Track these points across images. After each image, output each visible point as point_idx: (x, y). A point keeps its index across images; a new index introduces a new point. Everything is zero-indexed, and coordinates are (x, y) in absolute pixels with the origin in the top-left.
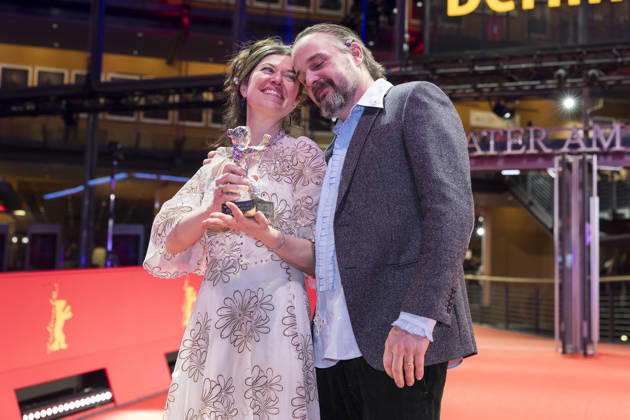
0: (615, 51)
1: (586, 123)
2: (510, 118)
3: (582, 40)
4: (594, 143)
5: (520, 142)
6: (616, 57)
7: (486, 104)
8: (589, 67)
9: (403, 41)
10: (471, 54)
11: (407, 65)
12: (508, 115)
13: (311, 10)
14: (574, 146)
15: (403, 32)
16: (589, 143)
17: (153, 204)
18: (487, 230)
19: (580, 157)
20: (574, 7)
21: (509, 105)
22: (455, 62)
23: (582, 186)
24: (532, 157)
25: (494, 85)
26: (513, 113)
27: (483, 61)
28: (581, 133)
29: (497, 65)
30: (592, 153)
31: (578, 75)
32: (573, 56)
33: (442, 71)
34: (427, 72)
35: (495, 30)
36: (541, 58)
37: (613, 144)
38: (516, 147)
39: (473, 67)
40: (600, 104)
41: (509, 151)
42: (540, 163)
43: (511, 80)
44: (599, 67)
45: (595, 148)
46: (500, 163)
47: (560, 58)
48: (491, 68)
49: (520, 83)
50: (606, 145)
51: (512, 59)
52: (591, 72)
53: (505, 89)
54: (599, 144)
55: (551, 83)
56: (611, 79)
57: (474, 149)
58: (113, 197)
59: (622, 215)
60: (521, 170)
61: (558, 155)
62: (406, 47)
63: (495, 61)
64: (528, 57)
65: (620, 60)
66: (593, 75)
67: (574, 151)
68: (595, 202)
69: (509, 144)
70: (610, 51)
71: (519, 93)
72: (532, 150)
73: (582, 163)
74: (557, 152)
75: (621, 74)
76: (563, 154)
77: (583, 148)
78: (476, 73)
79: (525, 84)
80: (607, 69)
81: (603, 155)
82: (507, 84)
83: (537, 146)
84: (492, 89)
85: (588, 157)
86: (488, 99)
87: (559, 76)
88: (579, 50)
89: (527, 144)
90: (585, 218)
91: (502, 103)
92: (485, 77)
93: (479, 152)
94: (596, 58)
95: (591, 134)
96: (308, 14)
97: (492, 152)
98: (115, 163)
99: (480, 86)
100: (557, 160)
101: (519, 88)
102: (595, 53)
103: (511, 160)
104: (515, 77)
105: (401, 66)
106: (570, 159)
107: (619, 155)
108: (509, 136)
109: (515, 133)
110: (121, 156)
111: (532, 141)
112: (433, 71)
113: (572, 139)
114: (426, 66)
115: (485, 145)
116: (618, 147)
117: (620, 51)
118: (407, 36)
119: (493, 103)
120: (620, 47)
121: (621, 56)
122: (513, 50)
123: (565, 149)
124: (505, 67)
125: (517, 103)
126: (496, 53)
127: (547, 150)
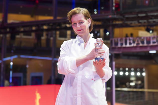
5: (155, 41)
7: (143, 28)
9: (113, 6)
10: (137, 10)
11: (114, 15)
12: (151, 32)
15: (112, 3)
17: (26, 65)
18: (146, 74)
21: (152, 28)
22: (131, 13)
25: (145, 21)
26: (153, 31)
27: (142, 12)
29: (146, 14)
33: (127, 16)
34: (121, 17)
35: (147, 2)
38: (154, 43)
39: (138, 15)
41: (151, 44)
43: (152, 19)
46: (148, 49)
48: (144, 15)
49: (155, 20)
51: (152, 11)
53: (150, 22)
57: (139, 44)
58: (12, 64)
60: (157, 51)
62: (114, 8)
63: (145, 12)
64: (157, 11)
69: (152, 41)
71: (154, 24)
78: (139, 17)
79: (157, 20)
82: (150, 20)
84: (145, 22)
86: (144, 26)
91: (149, 27)
92: (142, 18)
93: (141, 45)
97: (145, 44)
98: (12, 51)
99: (140, 21)
101: (154, 22)
103: (153, 48)
104: (153, 18)
105: (112, 15)
108: (151, 39)
109: (154, 38)
110: (15, 49)
112: (124, 16)
114: (121, 15)
115: (143, 42)
118: (114, 5)
119: (146, 28)
122: (152, 9)
124: (149, 14)
125: (155, 27)
126: (145, 10)
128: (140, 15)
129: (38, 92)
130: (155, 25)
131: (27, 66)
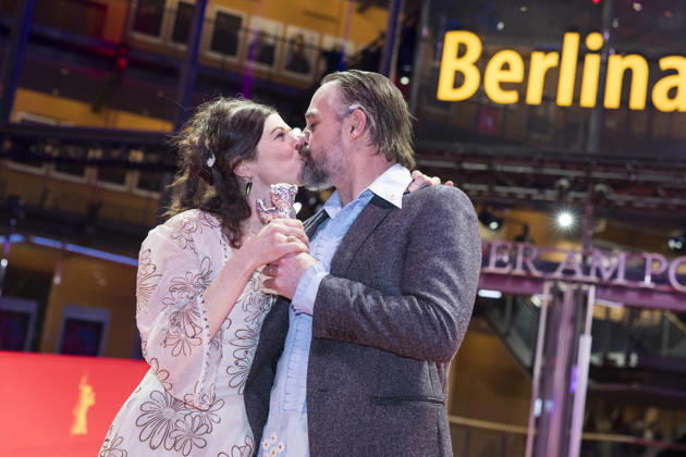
0: (629, 167)
1: (586, 247)
2: (496, 229)
3: (592, 148)
4: (593, 272)
5: (506, 258)
6: (629, 173)
8: (597, 181)
10: (461, 148)
12: (494, 225)
13: (274, 70)
14: (569, 272)
16: (586, 270)
17: (50, 276)
19: (575, 287)
20: (587, 109)
21: (497, 214)
22: (440, 155)
23: (574, 321)
24: (518, 279)
25: (483, 187)
26: (500, 222)
27: (474, 157)
28: (578, 258)
29: (490, 165)
30: (590, 283)
31: (584, 189)
32: (580, 166)
35: (489, 122)
36: (542, 163)
37: (614, 275)
38: (500, 264)
39: (459, 163)
40: (601, 226)
41: (492, 268)
42: (527, 287)
43: (504, 184)
44: (608, 182)
45: (593, 278)
47: (564, 166)
48: (481, 167)
49: (514, 190)
50: (606, 275)
51: (508, 159)
52: (599, 187)
53: (496, 194)
54: (599, 274)
55: (550, 194)
56: (620, 199)
58: (4, 263)
59: (614, 361)
60: (504, 294)
61: (550, 280)
63: (488, 159)
64: (527, 160)
65: (633, 178)
66: (601, 192)
67: (569, 278)
68: (586, 342)
69: (493, 259)
70: (623, 166)
71: (510, 201)
72: (519, 271)
73: (577, 293)
74: (548, 276)
75: (633, 194)
76: (555, 280)
77: (579, 276)
78: (462, 171)
79: (520, 192)
80: (617, 186)
81: (602, 286)
82: (500, 189)
83: (525, 267)
84: (480, 192)
85: (585, 287)
87: (561, 188)
88: (587, 159)
89: (513, 262)
90: (573, 359)
91: (490, 210)
92: (474, 176)
94: (606, 171)
95: (590, 260)
96: (269, 74)
98: (13, 222)
99: (467, 186)
100: (547, 286)
101: (512, 195)
102: (606, 167)
103: (492, 280)
104: (509, 182)
106: (563, 287)
107: (620, 289)
108: (493, 250)
109: (501, 248)
110: (22, 215)
111: (520, 259)
113: (568, 263)
116: (620, 280)
117: (635, 167)
119: (480, 209)
120: (635, 162)
121: (634, 173)
122: (510, 150)
123: (558, 274)
124: (499, 168)
125: (507, 213)
126: (489, 150)
127: (536, 273)
128: (467, 166)
129: (90, 383)
130: (511, 206)
131: (57, 280)
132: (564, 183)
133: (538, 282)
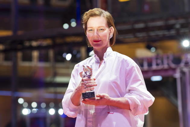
3: (187, 9)
12: (153, 50)
25: (144, 34)
26: (156, 48)
36: (167, 19)
41: (154, 67)
42: (170, 73)
46: (150, 74)
47: (176, 18)
48: (142, 25)
49: (157, 33)
51: (153, 20)
55: (173, 32)
64: (160, 19)
72: (166, 66)
76: (181, 68)
79: (160, 33)
82: (152, 34)
87: (177, 29)
92: (140, 30)
99: (138, 35)
101: (157, 36)
119: (146, 44)
127: (173, 66)
132: (178, 26)
133: (174, 70)
